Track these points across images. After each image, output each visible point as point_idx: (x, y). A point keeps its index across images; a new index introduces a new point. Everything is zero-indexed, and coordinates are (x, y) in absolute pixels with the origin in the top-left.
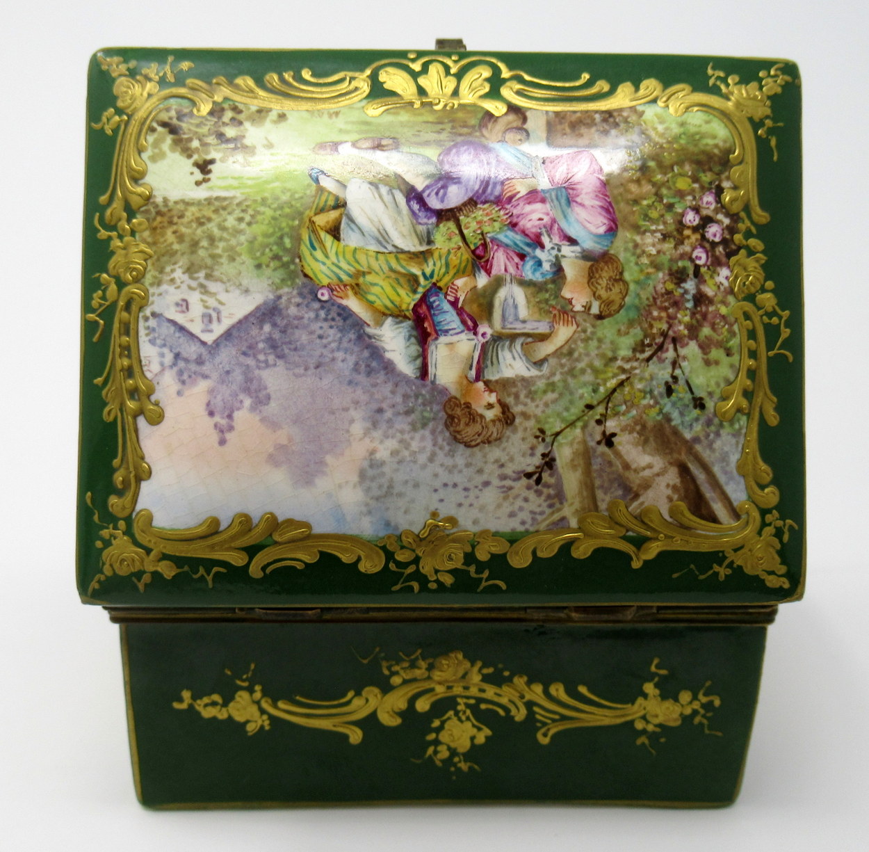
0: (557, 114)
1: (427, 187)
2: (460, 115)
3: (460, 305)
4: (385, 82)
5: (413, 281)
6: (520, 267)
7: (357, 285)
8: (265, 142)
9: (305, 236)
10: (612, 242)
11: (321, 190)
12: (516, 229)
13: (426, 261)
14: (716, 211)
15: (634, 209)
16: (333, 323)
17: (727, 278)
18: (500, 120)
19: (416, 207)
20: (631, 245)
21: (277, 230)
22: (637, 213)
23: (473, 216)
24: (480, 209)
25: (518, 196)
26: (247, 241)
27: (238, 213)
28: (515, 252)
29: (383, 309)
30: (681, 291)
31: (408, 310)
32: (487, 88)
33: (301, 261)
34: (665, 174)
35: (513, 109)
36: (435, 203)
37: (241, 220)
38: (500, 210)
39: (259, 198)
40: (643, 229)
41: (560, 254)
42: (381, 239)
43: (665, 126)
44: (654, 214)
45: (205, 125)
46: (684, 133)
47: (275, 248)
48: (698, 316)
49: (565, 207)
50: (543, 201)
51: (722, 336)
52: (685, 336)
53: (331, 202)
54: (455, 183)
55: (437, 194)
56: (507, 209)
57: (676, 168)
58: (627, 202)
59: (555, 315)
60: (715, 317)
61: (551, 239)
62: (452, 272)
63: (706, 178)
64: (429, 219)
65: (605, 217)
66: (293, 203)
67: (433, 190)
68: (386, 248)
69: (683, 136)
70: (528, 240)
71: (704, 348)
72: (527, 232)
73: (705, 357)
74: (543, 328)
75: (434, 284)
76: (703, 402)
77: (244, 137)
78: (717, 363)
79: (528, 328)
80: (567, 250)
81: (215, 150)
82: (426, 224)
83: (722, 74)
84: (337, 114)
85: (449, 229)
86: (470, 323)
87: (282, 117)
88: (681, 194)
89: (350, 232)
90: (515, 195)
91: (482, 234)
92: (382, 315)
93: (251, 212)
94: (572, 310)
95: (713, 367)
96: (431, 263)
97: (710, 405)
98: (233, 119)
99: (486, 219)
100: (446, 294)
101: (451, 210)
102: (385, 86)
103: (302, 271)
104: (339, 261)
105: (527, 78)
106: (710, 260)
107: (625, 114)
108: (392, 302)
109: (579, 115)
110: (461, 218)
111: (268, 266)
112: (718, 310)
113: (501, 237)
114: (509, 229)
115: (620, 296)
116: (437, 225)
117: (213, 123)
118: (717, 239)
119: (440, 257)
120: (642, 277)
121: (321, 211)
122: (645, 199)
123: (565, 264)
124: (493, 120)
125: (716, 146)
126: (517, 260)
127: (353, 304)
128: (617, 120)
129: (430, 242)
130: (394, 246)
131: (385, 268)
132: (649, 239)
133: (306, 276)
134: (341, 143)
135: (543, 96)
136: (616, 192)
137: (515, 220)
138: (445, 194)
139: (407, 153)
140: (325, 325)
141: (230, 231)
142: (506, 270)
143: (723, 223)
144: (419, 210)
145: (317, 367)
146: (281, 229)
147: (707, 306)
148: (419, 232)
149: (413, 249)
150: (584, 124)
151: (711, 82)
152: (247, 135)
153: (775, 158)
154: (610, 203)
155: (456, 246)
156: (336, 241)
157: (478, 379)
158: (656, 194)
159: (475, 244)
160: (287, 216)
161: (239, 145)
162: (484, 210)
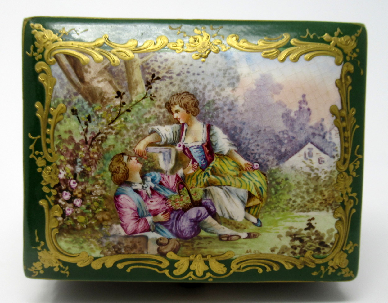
0: (143, 253)
1: (206, 217)
2: (189, 252)
3: (191, 161)
4: (224, 267)
5: (214, 172)
6: (162, 179)
7: (240, 170)
8: (281, 238)
9: (265, 194)
10: (117, 190)
11: (256, 216)
12: (163, 197)
13: (207, 182)
14: (65, 206)
15: (106, 207)
16: (252, 152)
17: (60, 173)
18: (170, 250)
19: (212, 208)
20: (108, 189)
21: (278, 197)
22: (104, 205)
23: (184, 204)
24: (181, 207)
25: (162, 213)
26: (291, 191)
27: (295, 204)
28: (164, 186)
29: (228, 158)
30: (83, 167)
31: (216, 158)
32: (176, 265)
33: (267, 182)
34: (90, 224)
35: (164, 255)
36: (203, 210)
37: (294, 202)
38: (171, 206)
39: (286, 212)
40: (101, 197)
41: (143, 185)
42: (229, 192)
43: (91, 247)
44: (96, 204)
45: (308, 246)
46: (81, 243)
47: (279, 188)
48: (75, 155)
49: (140, 208)
50: (150, 211)
51: (63, 145)
52: (81, 145)
53: (252, 210)
54: (193, 219)
55: (201, 214)
56: (168, 207)
57: (85, 226)
58: (109, 210)
59: (145, 155)
60: (66, 154)
61: (147, 192)
62: (195, 176)
63: (70, 222)
64: (206, 202)
65: (120, 203)
66: (269, 210)
67: (203, 216)
68: (226, 188)
69: (81, 242)
70: (158, 192)
71: (72, 139)
72: (158, 195)
73: (71, 135)
74: (151, 149)
75: (203, 170)
76: (72, 113)
77: (291, 241)
78: (65, 132)
79: (158, 149)
80: (139, 187)
81: (304, 234)
82: (207, 200)
83: (62, 272)
84: (247, 252)
85: (196, 197)
86: (187, 152)
87: (273, 250)
88: (83, 214)
89: (243, 196)
90: (164, 214)
91: (180, 195)
92: (229, 156)
93: (290, 205)
94: (137, 157)
95: (67, 130)
96: (205, 181)
97: (69, 112)
98: (296, 249)
99: (178, 202)
100: (198, 165)
101: (195, 206)
102: (224, 265)
103: (266, 177)
104: (249, 182)
105: (156, 270)
106: (69, 182)
107: (110, 253)
108: (224, 162)
109: (132, 252)
110: (190, 202)
111: (282, 179)
112: (65, 158)
113: (171, 193)
114: (167, 197)
115: (113, 164)
116: (202, 199)
117: (305, 247)
118: (65, 192)
119: (200, 183)
120: (102, 174)
121: (256, 206)
122: (100, 212)
123: (140, 180)
124: (174, 249)
125: (65, 237)
126: (164, 182)
127: (242, 161)
128: (113, 250)
129: (205, 191)
130: (222, 189)
131: (227, 178)
132: (99, 192)
133: (265, 175)
134: (246, 238)
135: (149, 261)
136: (115, 215)
137: (164, 201)
138: (198, 214)
139: (215, 233)
140: (256, 151)
141: (299, 196)
142: (169, 177)
143: (62, 200)
144: (210, 206)
145: (260, 131)
146: (276, 197)
147: (70, 160)
148: (211, 195)
149: (214, 188)
150: (129, 247)
151: (67, 268)
152: (290, 242)
153: (36, 232)
154: (118, 209)
155: (193, 189)
156: (250, 191)
157: (183, 124)
158: (95, 214)
159: (184, 190)
160: (273, 203)
161: (293, 237)
162: (179, 206)
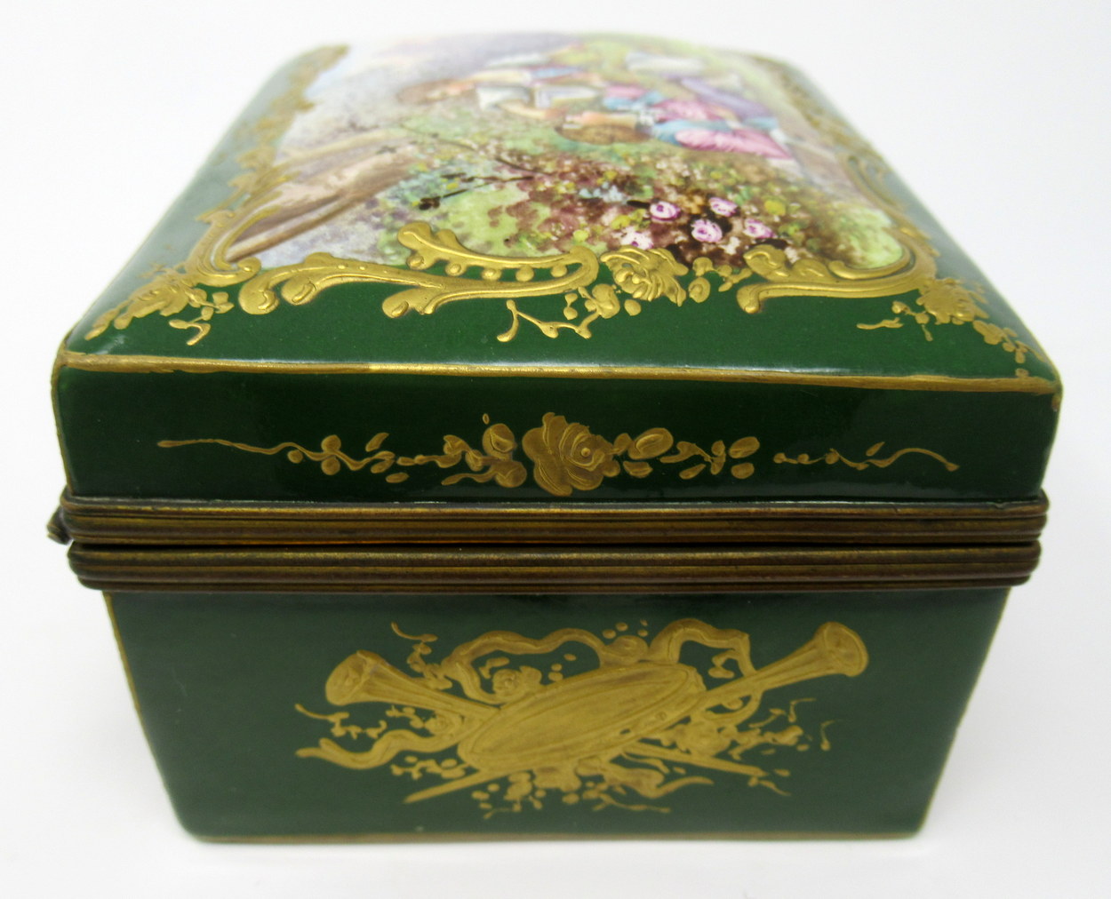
14: (742, 237)
17: (634, 244)
30: (605, 185)
48: (567, 203)
51: (537, 231)
52: (535, 188)
57: (796, 204)
60: (568, 223)
63: (794, 231)
71: (517, 209)
73: (504, 210)
76: (432, 208)
78: (494, 224)
88: (757, 202)
95: (488, 219)
97: (427, 216)
106: (661, 222)
112: (582, 228)
118: (695, 234)
143: (727, 244)
147: (586, 214)
